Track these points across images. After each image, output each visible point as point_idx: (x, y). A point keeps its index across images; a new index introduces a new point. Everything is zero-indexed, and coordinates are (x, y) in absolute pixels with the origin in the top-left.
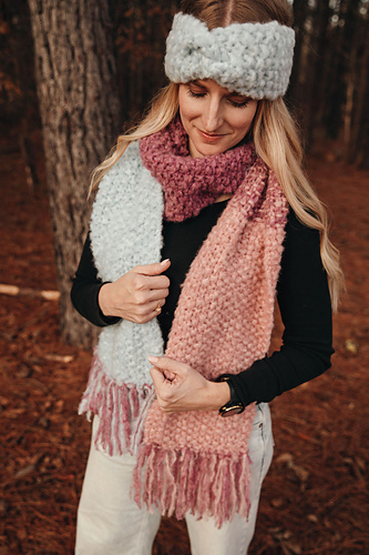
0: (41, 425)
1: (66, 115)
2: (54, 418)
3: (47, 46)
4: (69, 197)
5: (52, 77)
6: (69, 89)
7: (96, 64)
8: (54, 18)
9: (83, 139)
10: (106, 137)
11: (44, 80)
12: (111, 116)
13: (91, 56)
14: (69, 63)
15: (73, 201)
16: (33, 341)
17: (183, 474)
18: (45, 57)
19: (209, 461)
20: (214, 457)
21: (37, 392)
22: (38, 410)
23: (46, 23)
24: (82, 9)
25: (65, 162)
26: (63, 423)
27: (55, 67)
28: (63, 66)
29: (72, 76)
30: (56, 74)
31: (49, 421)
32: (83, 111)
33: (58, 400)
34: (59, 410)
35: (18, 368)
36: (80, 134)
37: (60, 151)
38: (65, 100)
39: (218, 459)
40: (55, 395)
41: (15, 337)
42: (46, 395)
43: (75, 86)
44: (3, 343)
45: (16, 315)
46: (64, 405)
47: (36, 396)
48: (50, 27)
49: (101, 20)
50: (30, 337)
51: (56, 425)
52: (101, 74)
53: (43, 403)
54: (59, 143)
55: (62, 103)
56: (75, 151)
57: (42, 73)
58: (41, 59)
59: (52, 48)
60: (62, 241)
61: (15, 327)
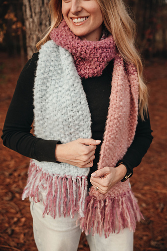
0: (7, 233)
2: (17, 229)
5: (31, 16)
6: (41, 24)
11: (27, 19)
14: (41, 8)
16: (20, 178)
21: (13, 211)
22: (9, 223)
26: (21, 233)
27: (33, 10)
28: (37, 10)
29: (42, 16)
30: (33, 15)
31: (13, 231)
33: (22, 217)
34: (21, 224)
35: (6, 194)
38: (39, 31)
40: (22, 214)
41: (11, 175)
42: (17, 213)
43: (44, 22)
44: (2, 177)
45: (15, 162)
46: (25, 221)
47: (11, 213)
50: (19, 175)
51: (17, 234)
53: (13, 218)
55: (37, 33)
58: (25, 6)
61: (13, 169)
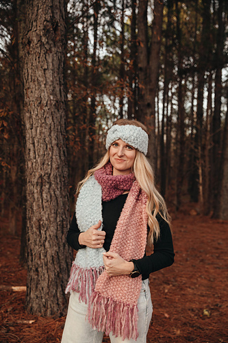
1: (41, 177)
3: (34, 144)
4: (39, 220)
5: (35, 158)
6: (43, 164)
7: (57, 152)
8: (38, 131)
9: (49, 189)
10: (61, 188)
11: (30, 160)
12: (64, 177)
13: (55, 148)
14: (44, 151)
15: (41, 223)
16: (8, 313)
17: (109, 311)
18: (32, 149)
19: (120, 306)
20: (122, 304)
23: (34, 133)
24: (52, 127)
25: (38, 201)
27: (37, 153)
28: (41, 153)
29: (45, 158)
30: (37, 156)
32: (50, 174)
36: (47, 186)
37: (36, 195)
38: (41, 169)
39: (124, 306)
43: (46, 162)
48: (36, 135)
49: (61, 132)
50: (6, 311)
52: (60, 157)
54: (35, 191)
55: (39, 170)
56: (44, 195)
57: (29, 156)
58: (29, 149)
59: (36, 145)
60: (32, 246)
